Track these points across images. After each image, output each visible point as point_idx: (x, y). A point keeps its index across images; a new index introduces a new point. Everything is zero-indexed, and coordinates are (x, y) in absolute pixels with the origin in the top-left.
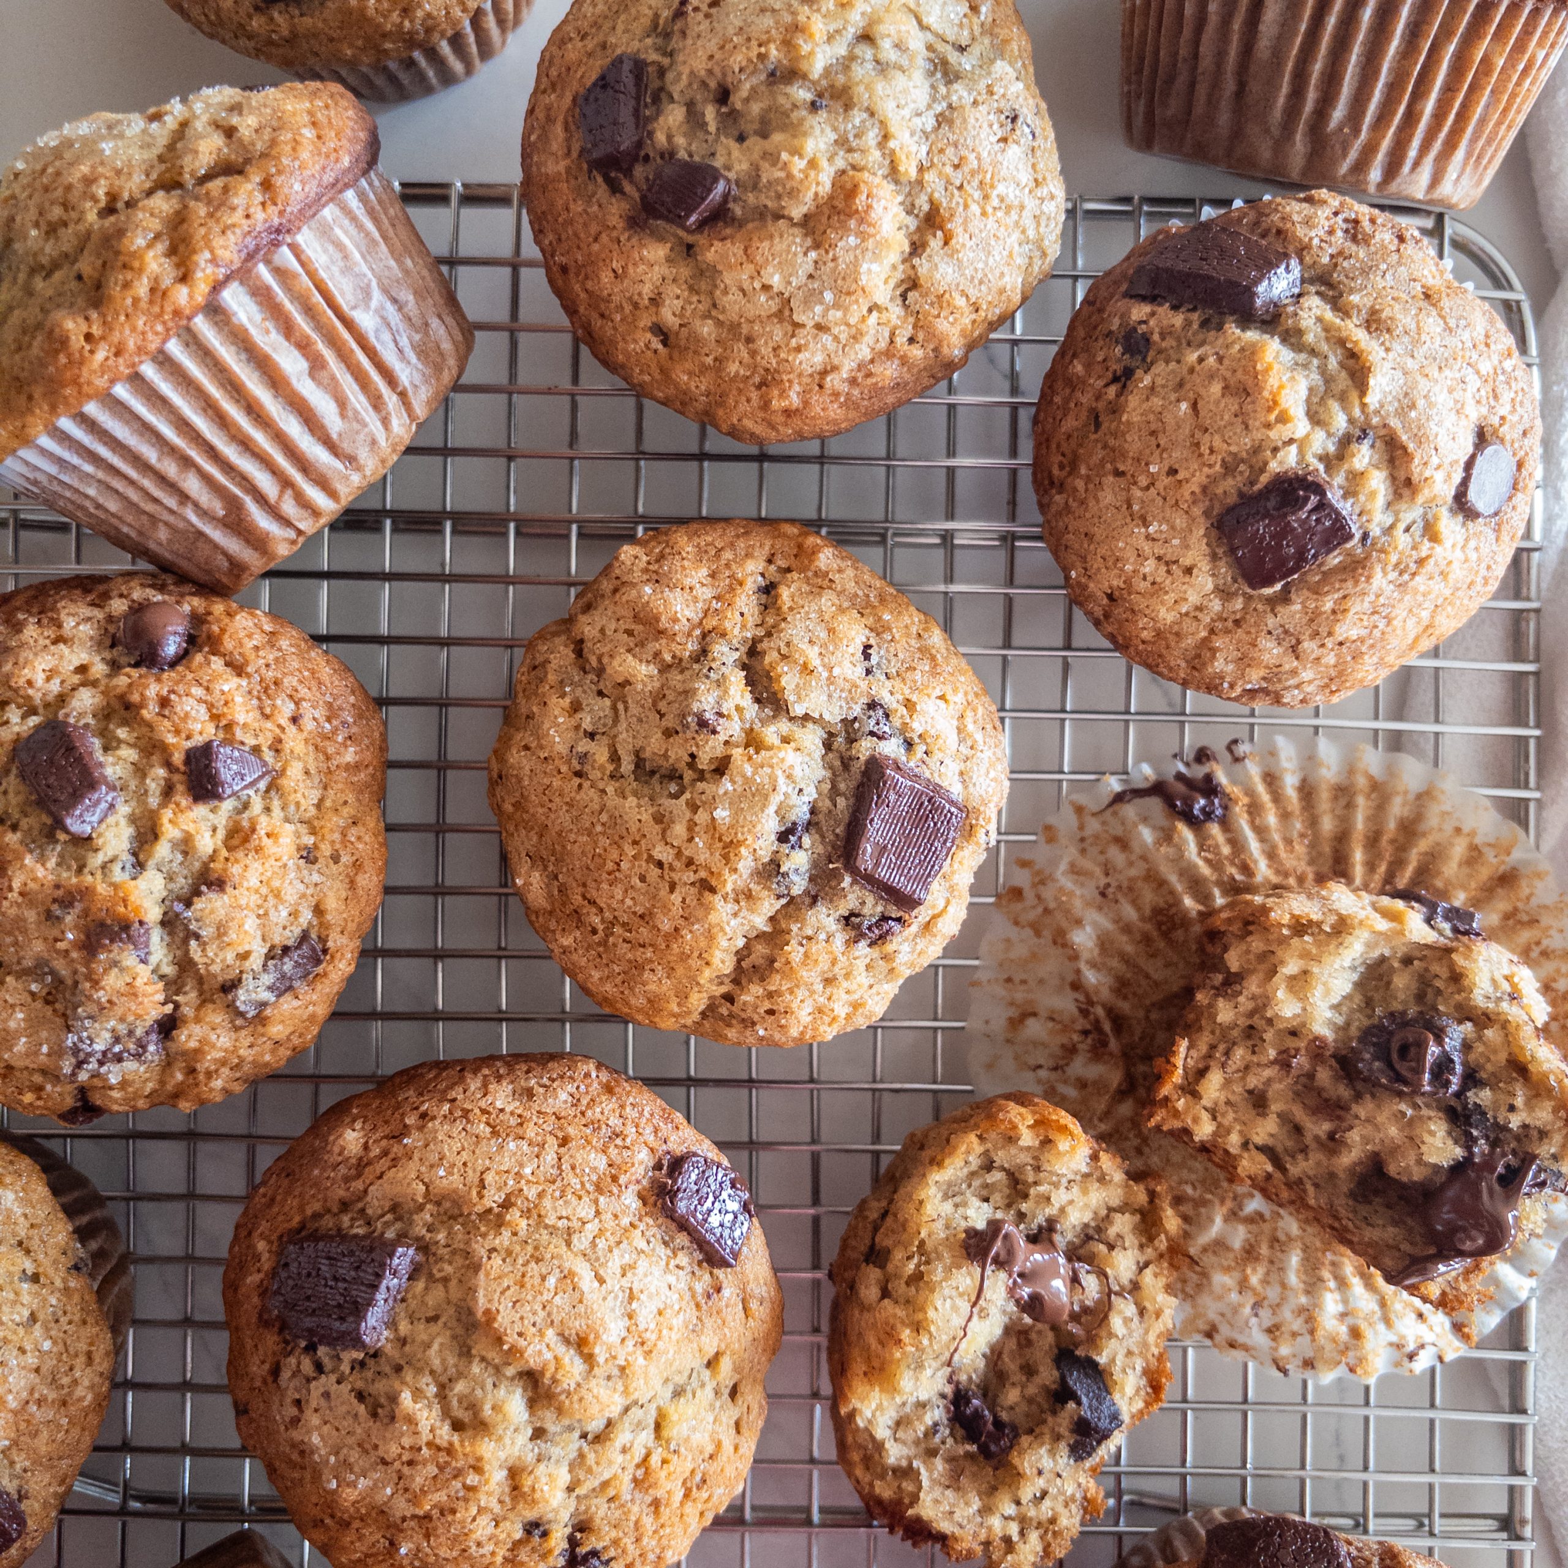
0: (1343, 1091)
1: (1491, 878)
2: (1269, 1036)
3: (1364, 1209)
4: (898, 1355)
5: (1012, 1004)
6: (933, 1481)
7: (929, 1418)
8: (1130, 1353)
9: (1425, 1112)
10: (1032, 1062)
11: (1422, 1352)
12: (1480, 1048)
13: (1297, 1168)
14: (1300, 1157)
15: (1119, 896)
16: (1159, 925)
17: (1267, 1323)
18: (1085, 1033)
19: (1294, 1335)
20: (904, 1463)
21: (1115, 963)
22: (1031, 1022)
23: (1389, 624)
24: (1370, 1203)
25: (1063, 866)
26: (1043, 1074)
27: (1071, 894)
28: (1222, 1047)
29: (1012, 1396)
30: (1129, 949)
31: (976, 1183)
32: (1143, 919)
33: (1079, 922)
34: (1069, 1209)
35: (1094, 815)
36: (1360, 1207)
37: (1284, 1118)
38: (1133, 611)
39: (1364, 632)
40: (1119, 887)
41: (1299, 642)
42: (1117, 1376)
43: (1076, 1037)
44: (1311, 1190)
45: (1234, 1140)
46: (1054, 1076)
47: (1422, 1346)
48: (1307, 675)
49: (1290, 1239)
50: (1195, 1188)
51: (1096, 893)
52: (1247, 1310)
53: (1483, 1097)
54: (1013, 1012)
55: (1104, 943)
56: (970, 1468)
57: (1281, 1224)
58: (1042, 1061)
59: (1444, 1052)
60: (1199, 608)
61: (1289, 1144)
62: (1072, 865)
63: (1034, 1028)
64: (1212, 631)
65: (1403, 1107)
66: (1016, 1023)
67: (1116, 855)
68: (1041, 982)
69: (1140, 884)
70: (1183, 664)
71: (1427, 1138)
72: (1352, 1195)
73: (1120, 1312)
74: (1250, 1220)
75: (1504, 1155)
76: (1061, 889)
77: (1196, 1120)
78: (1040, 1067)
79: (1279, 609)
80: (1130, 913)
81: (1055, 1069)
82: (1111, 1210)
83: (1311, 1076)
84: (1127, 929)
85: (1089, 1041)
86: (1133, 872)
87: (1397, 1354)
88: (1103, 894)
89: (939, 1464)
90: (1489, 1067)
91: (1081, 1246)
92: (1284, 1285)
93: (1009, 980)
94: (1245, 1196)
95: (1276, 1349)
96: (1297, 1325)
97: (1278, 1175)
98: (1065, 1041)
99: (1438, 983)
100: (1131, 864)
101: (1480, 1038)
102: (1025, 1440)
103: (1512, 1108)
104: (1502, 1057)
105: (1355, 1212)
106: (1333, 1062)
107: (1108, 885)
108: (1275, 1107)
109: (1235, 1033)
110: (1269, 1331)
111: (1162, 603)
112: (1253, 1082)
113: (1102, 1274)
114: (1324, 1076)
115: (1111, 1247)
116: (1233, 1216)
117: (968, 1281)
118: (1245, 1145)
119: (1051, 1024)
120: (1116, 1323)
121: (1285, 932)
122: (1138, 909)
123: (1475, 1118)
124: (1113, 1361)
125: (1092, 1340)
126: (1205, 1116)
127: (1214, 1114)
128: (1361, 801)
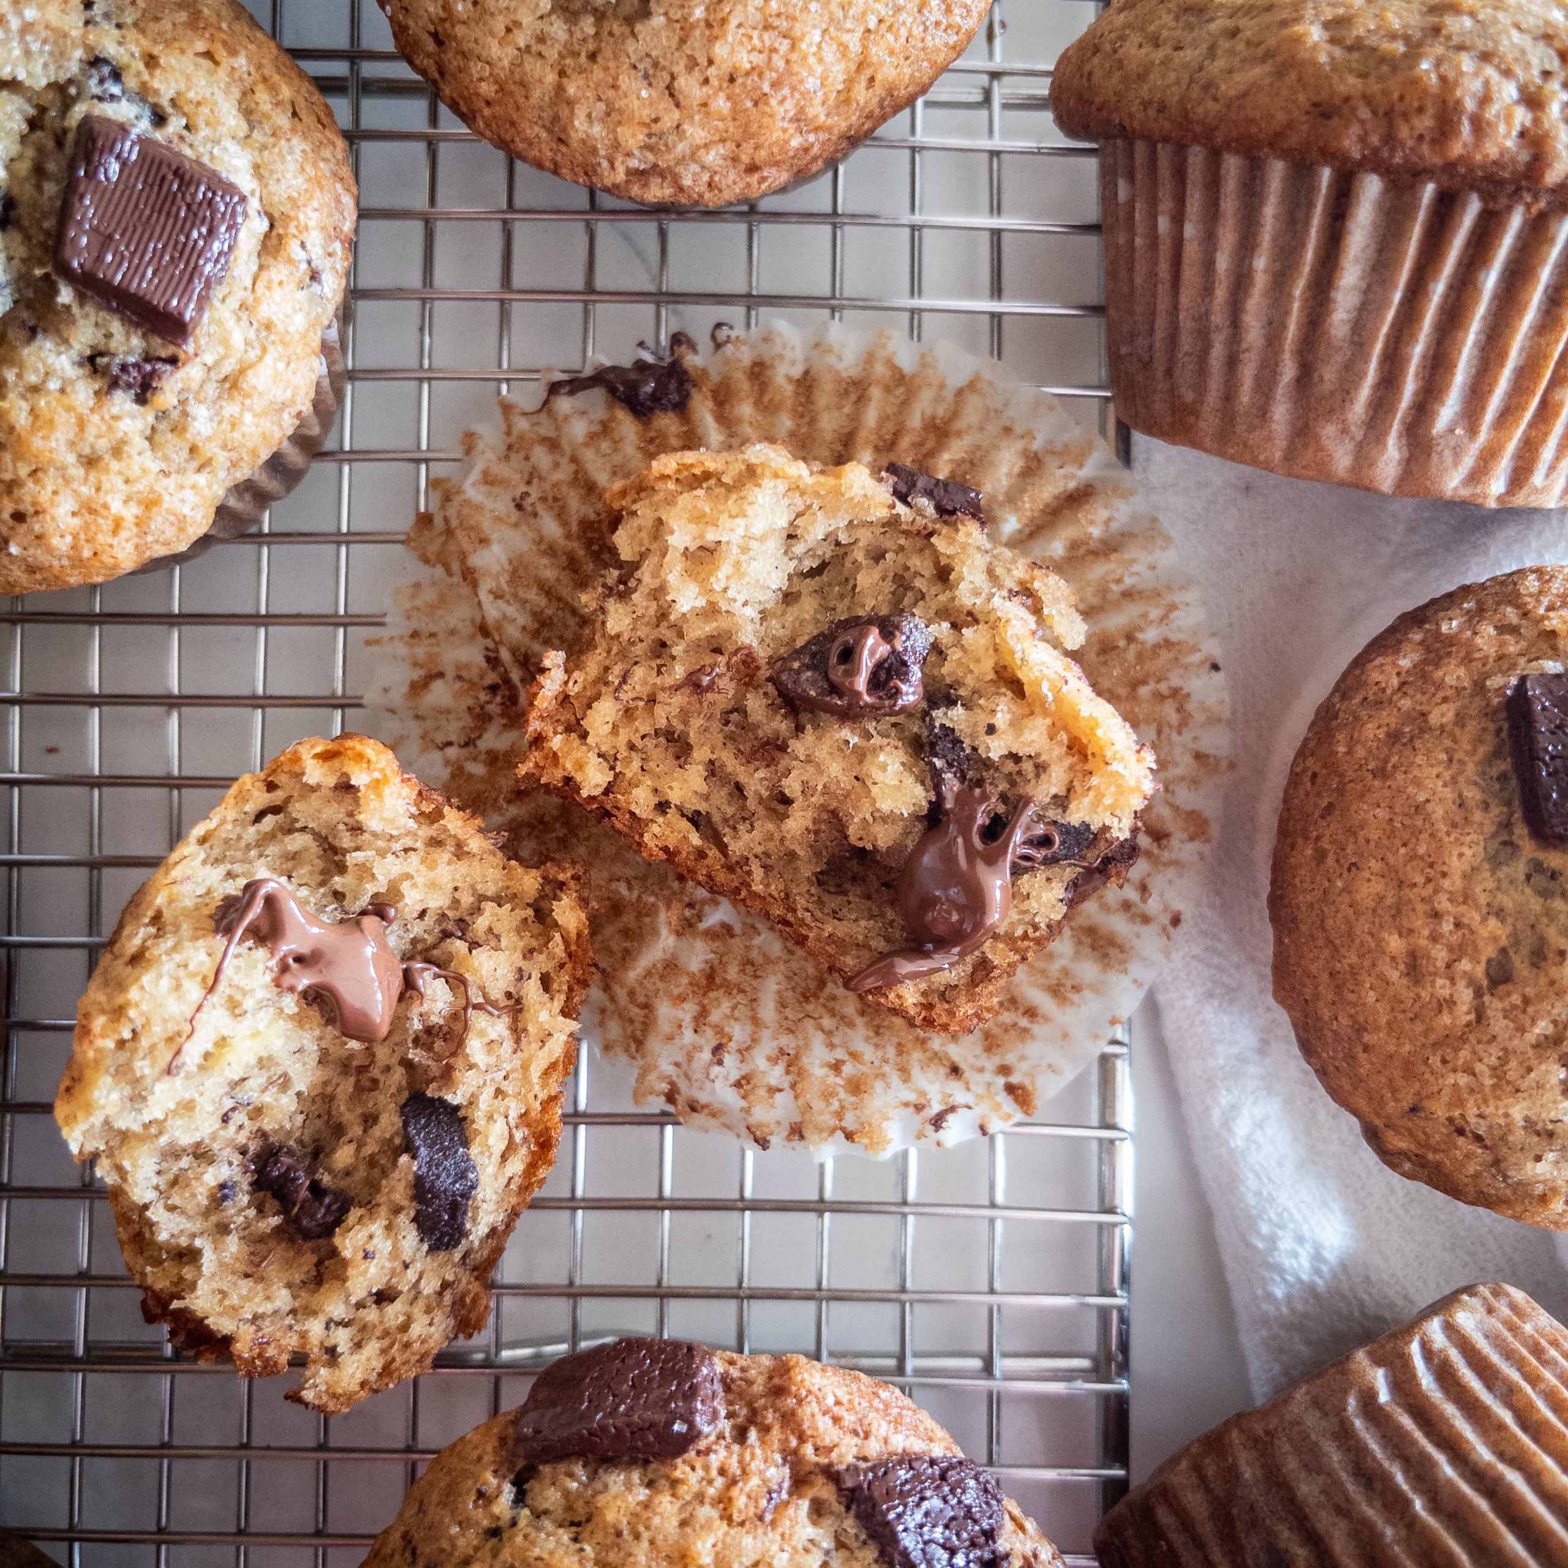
0: (781, 725)
1: (1056, 498)
2: (678, 650)
3: (833, 902)
4: (91, 1054)
5: (416, 664)
6: (221, 1264)
7: (212, 1176)
8: (499, 1092)
9: (877, 740)
10: (440, 738)
11: (951, 1118)
12: (954, 655)
13: (738, 844)
14: (742, 828)
15: (540, 509)
16: (589, 543)
17: (735, 1076)
18: (493, 689)
19: (773, 1090)
20: (184, 1242)
21: (533, 595)
22: (438, 686)
23: (793, 47)
24: (845, 893)
25: (475, 475)
26: (452, 752)
27: (478, 507)
28: (617, 669)
29: (343, 1156)
30: (549, 574)
31: (272, 850)
32: (568, 536)
33: (484, 541)
34: (405, 887)
35: (524, 414)
36: (826, 897)
37: (713, 770)
38: (464, 55)
39: (758, 59)
40: (543, 499)
41: (673, 77)
42: (480, 1123)
43: (483, 697)
44: (758, 873)
45: (641, 800)
46: (464, 752)
47: (952, 1109)
48: (696, 133)
49: (768, 961)
50: (630, 888)
51: (512, 505)
52: (706, 1055)
53: (955, 717)
54: (417, 674)
55: (517, 571)
56: (279, 1251)
57: (757, 941)
58: (453, 738)
59: (894, 651)
60: (541, 39)
61: (730, 811)
62: (485, 473)
63: (440, 694)
64: (562, 73)
65: (845, 733)
66: (418, 688)
67: (542, 457)
68: (452, 632)
69: (564, 489)
70: (544, 135)
71: (877, 775)
72: (820, 880)
73: (482, 1033)
74: (711, 935)
75: (985, 797)
76: (467, 502)
77: (580, 766)
78: (450, 744)
79: (639, 27)
80: (551, 528)
81: (466, 745)
82: (482, 898)
83: (740, 709)
84: (551, 551)
85: (498, 699)
86: (558, 476)
87: (918, 1120)
88: (519, 507)
89: (233, 1244)
90: (970, 681)
91: (435, 946)
92: (756, 1022)
93: (415, 634)
94: (704, 902)
95: (747, 1111)
96: (776, 1075)
97: (713, 852)
98: (471, 702)
99: (918, 583)
100: (556, 465)
101: (958, 644)
102: (354, 1214)
103: (991, 729)
104: (987, 666)
105: (820, 902)
106: (770, 688)
107: (526, 494)
108: (701, 754)
109: (638, 649)
110: (738, 1084)
111: (492, 33)
112: (661, 716)
113: (457, 982)
114: (756, 704)
115: (474, 945)
116: (687, 927)
117: (202, 956)
118: (662, 807)
119: (458, 685)
120: (474, 1047)
121: (671, 485)
122: (563, 522)
123: (943, 745)
124: (472, 1102)
125: (447, 1075)
126: (593, 760)
127: (610, 759)
128: (876, 393)
